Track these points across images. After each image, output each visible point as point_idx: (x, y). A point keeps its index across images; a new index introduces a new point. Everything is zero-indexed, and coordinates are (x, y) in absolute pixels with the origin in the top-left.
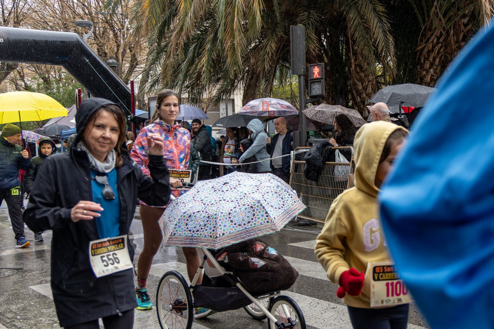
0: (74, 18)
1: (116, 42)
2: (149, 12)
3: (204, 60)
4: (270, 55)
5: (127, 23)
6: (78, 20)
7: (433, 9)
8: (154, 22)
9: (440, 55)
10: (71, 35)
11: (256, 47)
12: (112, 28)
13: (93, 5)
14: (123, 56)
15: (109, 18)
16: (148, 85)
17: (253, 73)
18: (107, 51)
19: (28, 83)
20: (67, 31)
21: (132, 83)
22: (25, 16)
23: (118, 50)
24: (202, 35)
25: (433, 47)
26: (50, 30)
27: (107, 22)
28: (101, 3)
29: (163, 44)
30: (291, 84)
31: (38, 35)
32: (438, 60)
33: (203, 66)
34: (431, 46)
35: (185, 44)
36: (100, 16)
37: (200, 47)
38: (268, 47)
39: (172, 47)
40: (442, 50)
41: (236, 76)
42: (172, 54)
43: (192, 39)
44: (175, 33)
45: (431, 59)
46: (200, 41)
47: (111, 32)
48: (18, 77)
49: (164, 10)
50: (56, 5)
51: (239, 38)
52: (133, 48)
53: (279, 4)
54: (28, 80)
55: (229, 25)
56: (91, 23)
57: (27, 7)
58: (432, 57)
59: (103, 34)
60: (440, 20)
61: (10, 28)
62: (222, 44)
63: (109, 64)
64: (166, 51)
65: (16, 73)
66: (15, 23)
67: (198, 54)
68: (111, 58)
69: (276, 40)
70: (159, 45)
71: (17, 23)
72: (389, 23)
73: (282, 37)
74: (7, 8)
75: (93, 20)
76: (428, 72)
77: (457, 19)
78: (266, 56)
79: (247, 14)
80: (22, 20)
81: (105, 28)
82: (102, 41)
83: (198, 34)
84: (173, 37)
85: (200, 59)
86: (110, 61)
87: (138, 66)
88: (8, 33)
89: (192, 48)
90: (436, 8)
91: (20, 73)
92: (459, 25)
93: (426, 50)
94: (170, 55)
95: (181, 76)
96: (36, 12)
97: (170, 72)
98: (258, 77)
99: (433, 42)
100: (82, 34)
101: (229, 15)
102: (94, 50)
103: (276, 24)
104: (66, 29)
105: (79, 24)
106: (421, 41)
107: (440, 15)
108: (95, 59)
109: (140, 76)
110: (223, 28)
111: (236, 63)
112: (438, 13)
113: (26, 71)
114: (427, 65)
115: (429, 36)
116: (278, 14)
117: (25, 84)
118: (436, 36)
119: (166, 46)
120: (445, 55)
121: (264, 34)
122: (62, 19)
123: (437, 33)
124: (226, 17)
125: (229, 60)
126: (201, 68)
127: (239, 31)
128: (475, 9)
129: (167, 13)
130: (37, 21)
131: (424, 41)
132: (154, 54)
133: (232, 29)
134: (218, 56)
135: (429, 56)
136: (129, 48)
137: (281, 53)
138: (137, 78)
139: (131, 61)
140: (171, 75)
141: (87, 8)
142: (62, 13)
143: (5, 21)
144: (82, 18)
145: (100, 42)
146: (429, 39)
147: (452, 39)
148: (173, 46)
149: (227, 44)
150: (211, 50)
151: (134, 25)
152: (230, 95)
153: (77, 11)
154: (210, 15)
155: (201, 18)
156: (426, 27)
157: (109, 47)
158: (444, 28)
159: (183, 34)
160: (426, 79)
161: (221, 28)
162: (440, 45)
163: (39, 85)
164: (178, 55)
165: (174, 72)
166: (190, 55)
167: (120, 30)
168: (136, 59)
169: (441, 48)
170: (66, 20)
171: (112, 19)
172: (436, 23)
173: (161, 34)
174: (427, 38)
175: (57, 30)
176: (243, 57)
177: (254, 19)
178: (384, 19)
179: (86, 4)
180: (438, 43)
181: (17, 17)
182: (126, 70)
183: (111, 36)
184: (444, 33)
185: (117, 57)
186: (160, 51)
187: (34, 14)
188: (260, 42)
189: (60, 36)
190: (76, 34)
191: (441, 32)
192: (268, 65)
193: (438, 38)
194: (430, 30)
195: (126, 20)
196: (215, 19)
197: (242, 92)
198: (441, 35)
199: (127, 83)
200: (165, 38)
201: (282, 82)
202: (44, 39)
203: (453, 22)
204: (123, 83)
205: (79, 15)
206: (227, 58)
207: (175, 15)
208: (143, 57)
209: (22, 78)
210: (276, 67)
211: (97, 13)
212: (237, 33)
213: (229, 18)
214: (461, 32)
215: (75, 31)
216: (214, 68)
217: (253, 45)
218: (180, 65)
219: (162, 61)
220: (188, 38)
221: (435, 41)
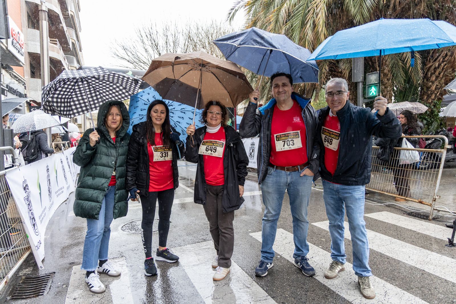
9: (444, 70)
25: (440, 65)
32: (442, 74)
34: (437, 64)
40: (446, 66)
58: (438, 72)
76: (433, 82)
93: (433, 67)
99: (439, 61)
106: (430, 61)
114: (433, 78)
115: (436, 57)
118: (443, 56)
123: (443, 54)
131: (432, 61)
135: (435, 71)
146: (436, 59)
158: (449, 50)
160: (431, 88)
162: (445, 63)
174: (434, 59)
180: (443, 62)
184: (449, 54)
193: (444, 58)
198: (446, 55)
221: (442, 60)
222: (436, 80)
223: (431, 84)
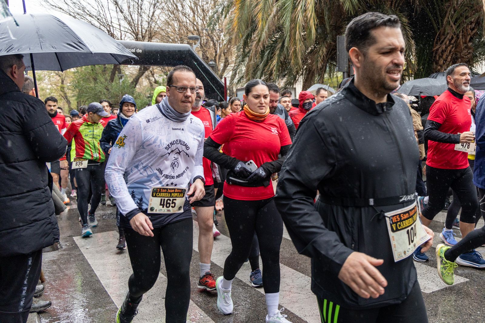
0: (187, 33)
1: (215, 49)
2: (237, 28)
3: (275, 62)
4: (322, 57)
5: (222, 36)
6: (190, 35)
7: (446, 19)
8: (240, 35)
9: (452, 53)
10: (185, 46)
11: (312, 51)
12: (212, 40)
13: (200, 24)
14: (219, 59)
15: (210, 32)
16: (236, 81)
17: (310, 71)
18: (208, 56)
19: (157, 79)
20: (182, 43)
21: (225, 79)
22: (156, 33)
23: (216, 55)
24: (273, 44)
25: (446, 48)
26: (172, 43)
27: (209, 35)
28: (205, 22)
29: (247, 50)
30: (337, 77)
31: (164, 46)
32: (450, 57)
33: (274, 66)
34: (444, 47)
35: (261, 51)
36: (204, 31)
37: (272, 53)
38: (321, 52)
39: (252, 53)
40: (453, 50)
41: (297, 73)
42: (252, 58)
43: (267, 47)
44: (255, 43)
45: (444, 57)
46: (272, 48)
47: (212, 42)
48: (150, 74)
49: (248, 27)
50: (176, 25)
51: (299, 46)
52: (227, 53)
53: (329, 19)
54: (157, 77)
55: (292, 36)
56: (198, 37)
57: (157, 26)
58: (445, 55)
59: (206, 44)
60: (452, 26)
61: (146, 42)
62: (287, 50)
63: (209, 65)
64: (249, 56)
65: (149, 72)
66: (149, 38)
67: (270, 59)
68: (211, 61)
69: (326, 46)
70: (244, 51)
71: (150, 38)
72: (412, 31)
73: (330, 43)
74: (144, 28)
75: (199, 35)
76: (441, 66)
77: (465, 26)
78: (319, 58)
79: (306, 28)
80: (154, 36)
81: (207, 40)
82: (205, 49)
83: (270, 43)
84: (253, 46)
85: (272, 61)
86: (211, 63)
87: (229, 66)
88: (145, 45)
89: (266, 54)
90: (448, 18)
91: (151, 72)
92: (467, 30)
93: (440, 51)
94: (251, 59)
95: (259, 73)
96: (163, 30)
97: (251, 71)
98: (313, 72)
99: (446, 44)
100: (192, 44)
101: (293, 30)
102: (200, 56)
103: (327, 34)
104: (182, 41)
105: (190, 38)
106: (437, 43)
107: (452, 24)
108: (200, 62)
109: (231, 73)
110: (289, 39)
111: (297, 64)
112: (449, 21)
113: (156, 71)
115: (442, 39)
116: (328, 27)
117: (155, 79)
118: (448, 39)
119: (249, 52)
120: (456, 54)
121: (318, 41)
122: (180, 34)
123: (449, 37)
124: (291, 31)
125: (292, 61)
126: (273, 68)
127: (300, 41)
128: (479, 17)
129: (250, 29)
130: (163, 36)
131: (439, 43)
132: (240, 58)
133: (295, 39)
134: (285, 58)
135: (442, 55)
136: (224, 53)
137: (330, 55)
138: (228, 74)
139: (225, 62)
140: (252, 73)
141: (196, 26)
142: (179, 30)
143: (143, 37)
144: (192, 33)
145: (204, 50)
146: (443, 41)
147: (461, 41)
148: (254, 52)
149: (291, 50)
150: (280, 55)
151: (228, 37)
152: (293, 86)
153: (189, 28)
154: (280, 29)
155: (273, 31)
156: (440, 32)
157: (210, 53)
158: (455, 32)
159: (260, 44)
161: (287, 39)
162: (452, 46)
163: (163, 80)
164: (257, 59)
165: (254, 71)
166: (265, 58)
167: (217, 41)
168: (228, 61)
169: (452, 48)
170: (182, 35)
171: (212, 33)
172: (448, 30)
173: (246, 44)
174: (441, 41)
175: (176, 42)
176: (302, 59)
177: (311, 32)
178: (407, 28)
179: (195, 23)
180: (450, 44)
181: (151, 34)
182: (221, 69)
183: (212, 45)
184: (455, 37)
185: (215, 60)
186: (245, 55)
187: (161, 32)
188: (315, 47)
189: (178, 47)
190: (188, 45)
191: (452, 36)
192: (321, 65)
193: (450, 41)
194: (444, 34)
195: (221, 34)
196: (283, 32)
197: (302, 83)
198: (452, 38)
199: (221, 78)
200: (248, 47)
201: (330, 76)
202: (167, 49)
203: (461, 29)
204: (218, 79)
205: (190, 31)
206: (291, 60)
207: (254, 31)
208: (233, 59)
209: (153, 75)
210: (326, 65)
211: (202, 30)
212: (298, 42)
213: (293, 31)
214: (468, 35)
215: (188, 43)
216: (282, 67)
217: (310, 49)
218: (258, 66)
219: (246, 63)
220: (264, 47)
221: (448, 42)
222: (444, 63)
223: (439, 67)
